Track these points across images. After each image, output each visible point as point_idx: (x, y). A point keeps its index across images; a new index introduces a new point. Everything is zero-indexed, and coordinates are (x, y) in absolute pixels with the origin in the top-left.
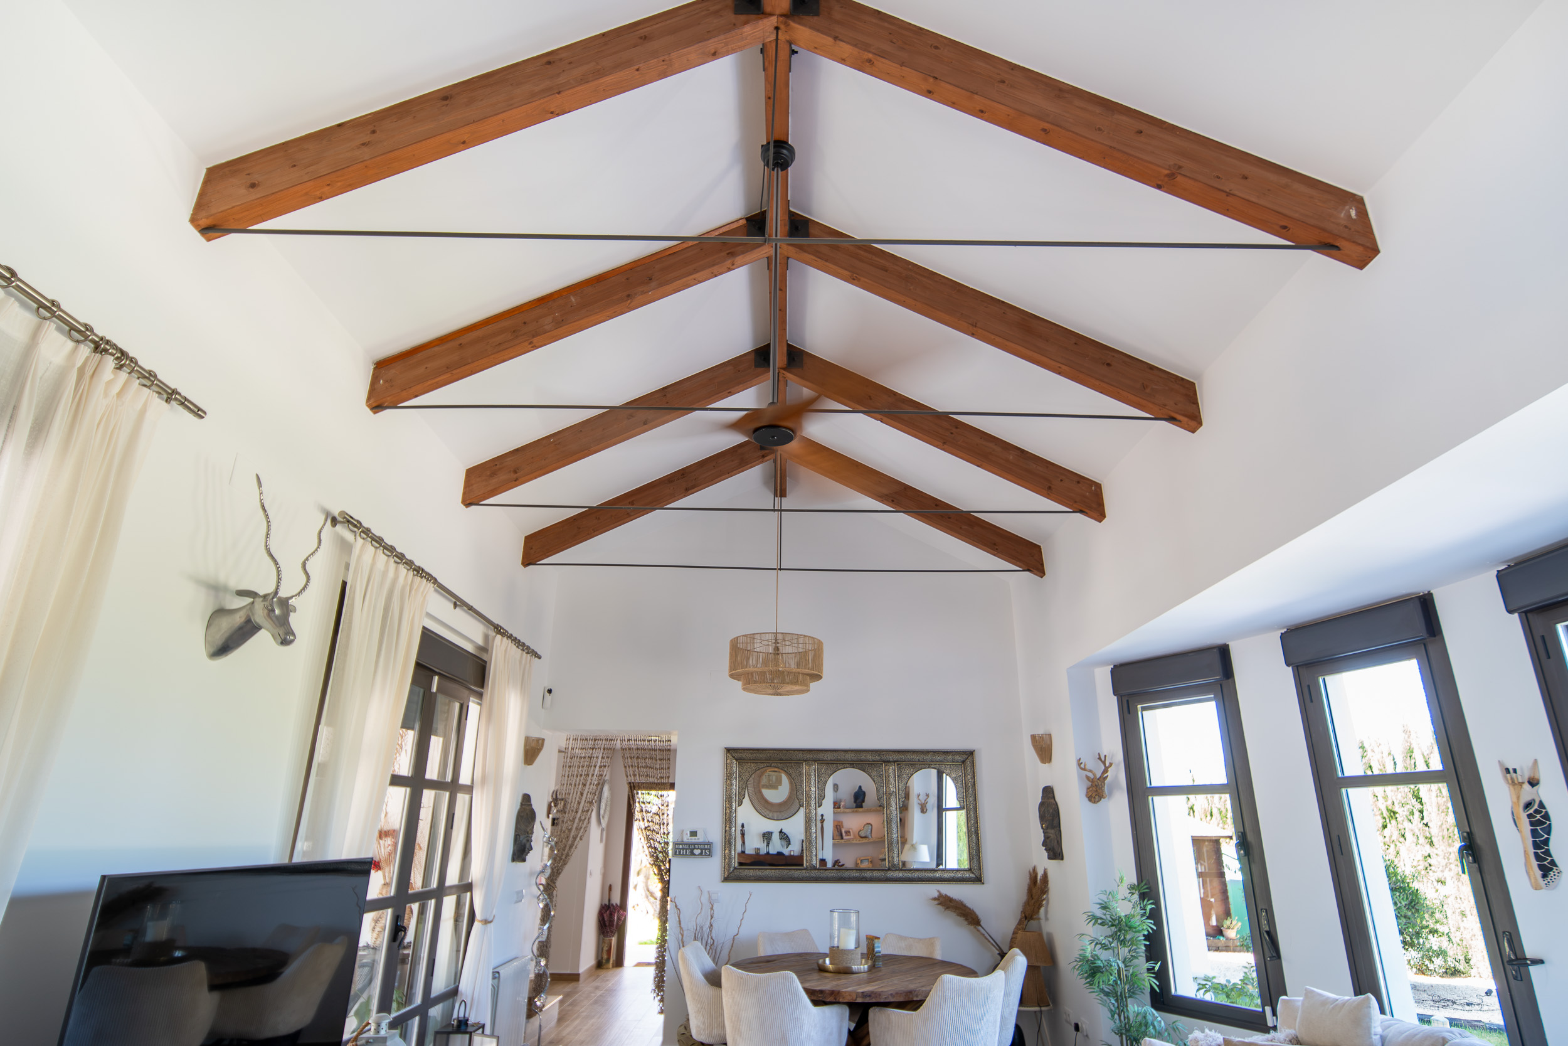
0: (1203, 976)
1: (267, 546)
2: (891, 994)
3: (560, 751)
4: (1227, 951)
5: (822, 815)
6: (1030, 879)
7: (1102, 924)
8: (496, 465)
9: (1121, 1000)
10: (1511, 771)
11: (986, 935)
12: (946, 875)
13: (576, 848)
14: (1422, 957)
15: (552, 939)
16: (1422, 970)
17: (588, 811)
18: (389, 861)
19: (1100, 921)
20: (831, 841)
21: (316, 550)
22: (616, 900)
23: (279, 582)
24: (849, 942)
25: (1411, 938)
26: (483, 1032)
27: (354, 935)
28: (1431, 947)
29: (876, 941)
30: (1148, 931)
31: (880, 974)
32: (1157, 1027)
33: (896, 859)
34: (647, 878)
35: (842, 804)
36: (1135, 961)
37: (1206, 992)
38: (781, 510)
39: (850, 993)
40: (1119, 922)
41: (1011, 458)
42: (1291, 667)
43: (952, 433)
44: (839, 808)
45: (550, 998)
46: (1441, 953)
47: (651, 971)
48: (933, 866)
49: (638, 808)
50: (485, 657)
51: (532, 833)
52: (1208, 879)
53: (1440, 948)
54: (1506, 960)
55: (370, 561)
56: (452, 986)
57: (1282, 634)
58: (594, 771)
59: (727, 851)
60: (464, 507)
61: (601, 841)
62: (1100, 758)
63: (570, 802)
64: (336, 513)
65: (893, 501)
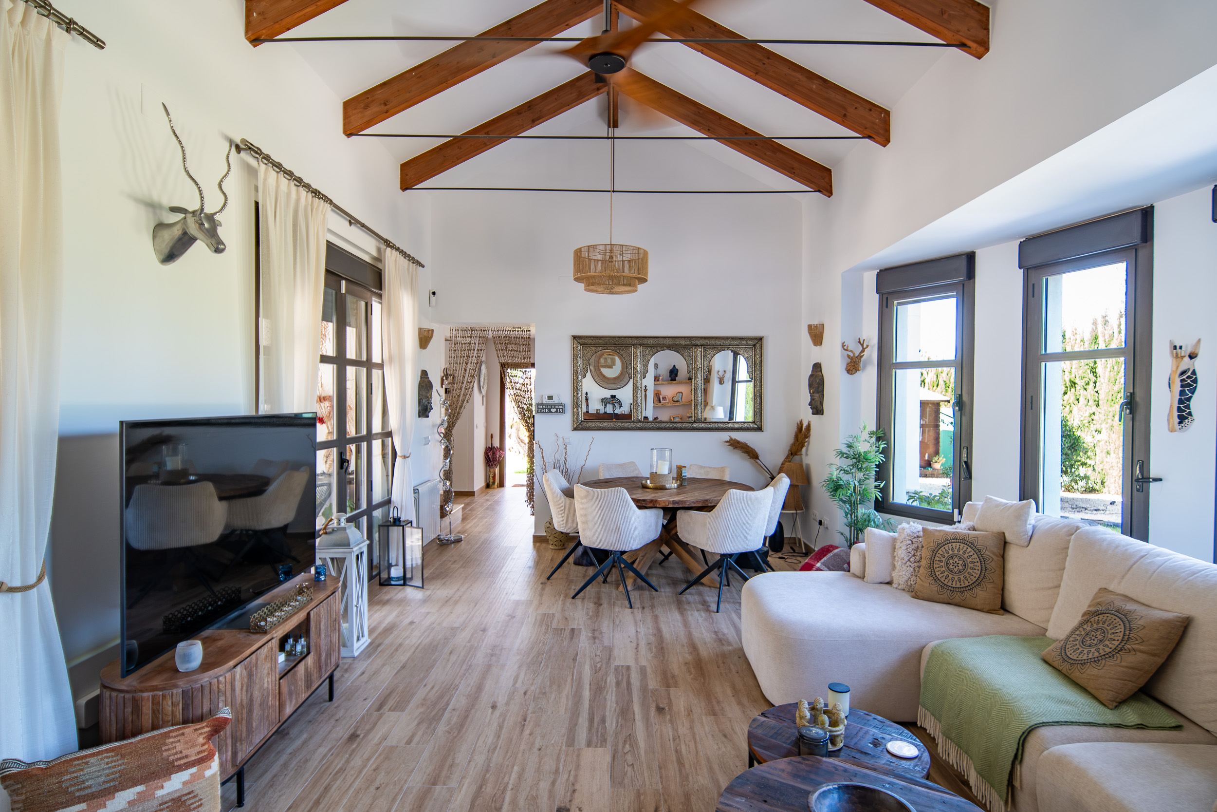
0: (913, 492)
1: (186, 169)
2: (693, 502)
3: (446, 340)
4: (932, 477)
5: (646, 386)
6: (798, 428)
7: (846, 458)
8: (368, 98)
9: (853, 505)
10: (1178, 347)
11: (762, 465)
12: (736, 426)
13: (464, 408)
14: (1071, 481)
15: (453, 469)
16: (1068, 489)
17: (471, 382)
18: (329, 417)
19: (845, 456)
20: (652, 404)
21: (228, 173)
22: (496, 444)
23: (202, 200)
24: (664, 469)
25: (1066, 469)
26: (412, 525)
27: (312, 466)
28: (1079, 474)
29: (683, 469)
30: (879, 462)
31: (686, 490)
32: (876, 522)
33: (700, 415)
34: (518, 430)
35: (661, 378)
36: (867, 481)
37: (914, 501)
38: (614, 138)
39: (664, 501)
40: (859, 456)
41: (814, 87)
42: (1022, 270)
43: (764, 64)
44: (658, 381)
45: (455, 506)
46: (1086, 478)
47: (524, 490)
48: (727, 420)
49: (508, 380)
50: (380, 266)
51: (431, 398)
52: (927, 429)
53: (1085, 475)
54: (1134, 478)
55: (275, 184)
56: (387, 498)
57: (1021, 242)
58: (473, 353)
59: (575, 410)
60: (346, 137)
61: (483, 404)
62: (859, 342)
63: (457, 375)
64: (238, 140)
65: (709, 130)
